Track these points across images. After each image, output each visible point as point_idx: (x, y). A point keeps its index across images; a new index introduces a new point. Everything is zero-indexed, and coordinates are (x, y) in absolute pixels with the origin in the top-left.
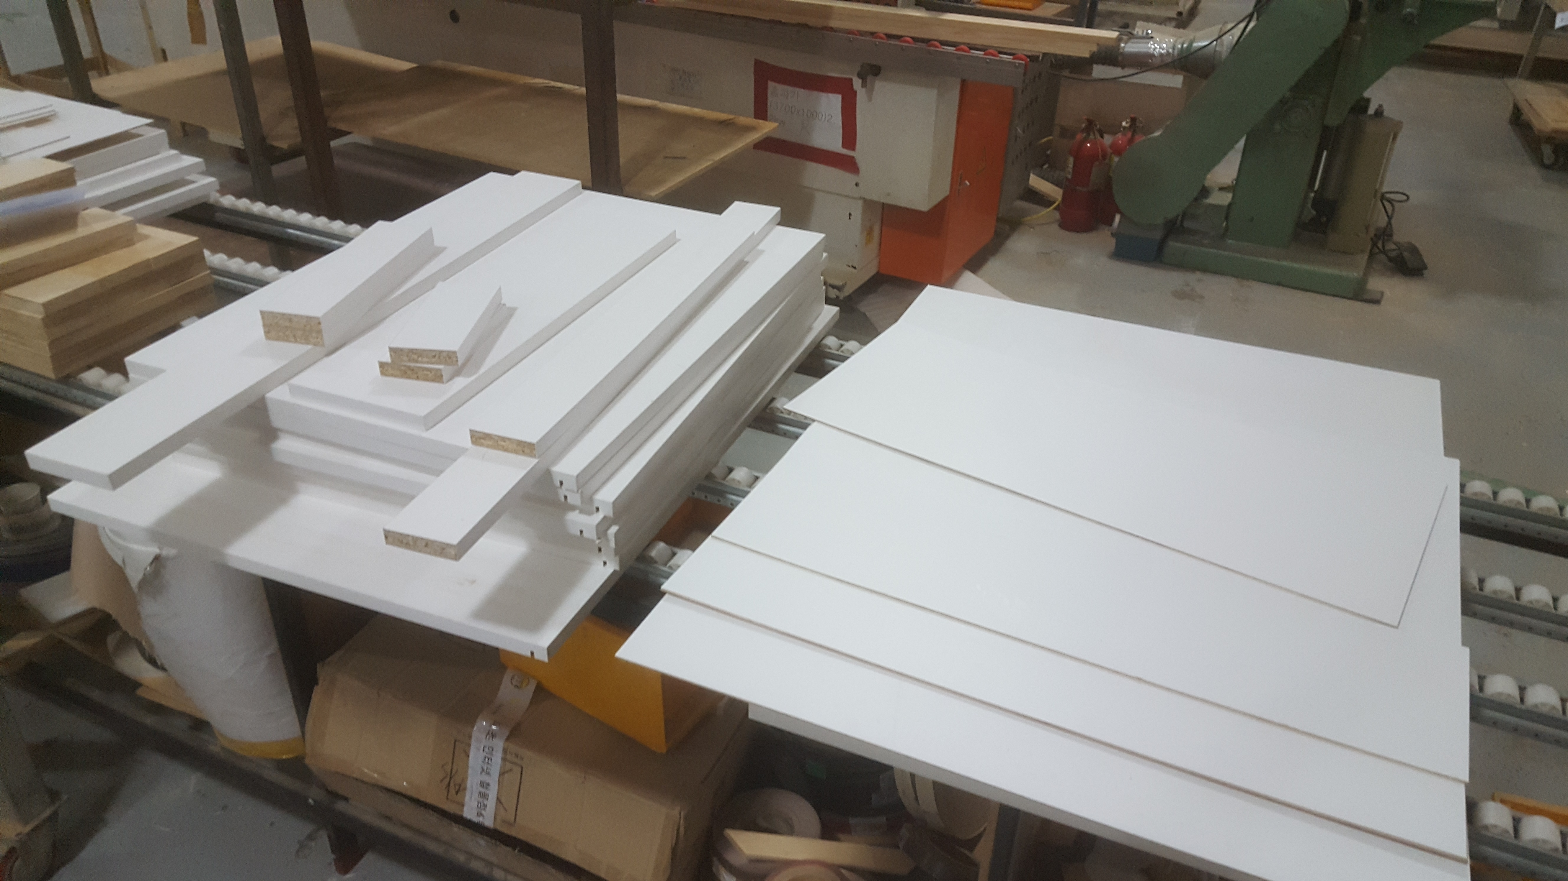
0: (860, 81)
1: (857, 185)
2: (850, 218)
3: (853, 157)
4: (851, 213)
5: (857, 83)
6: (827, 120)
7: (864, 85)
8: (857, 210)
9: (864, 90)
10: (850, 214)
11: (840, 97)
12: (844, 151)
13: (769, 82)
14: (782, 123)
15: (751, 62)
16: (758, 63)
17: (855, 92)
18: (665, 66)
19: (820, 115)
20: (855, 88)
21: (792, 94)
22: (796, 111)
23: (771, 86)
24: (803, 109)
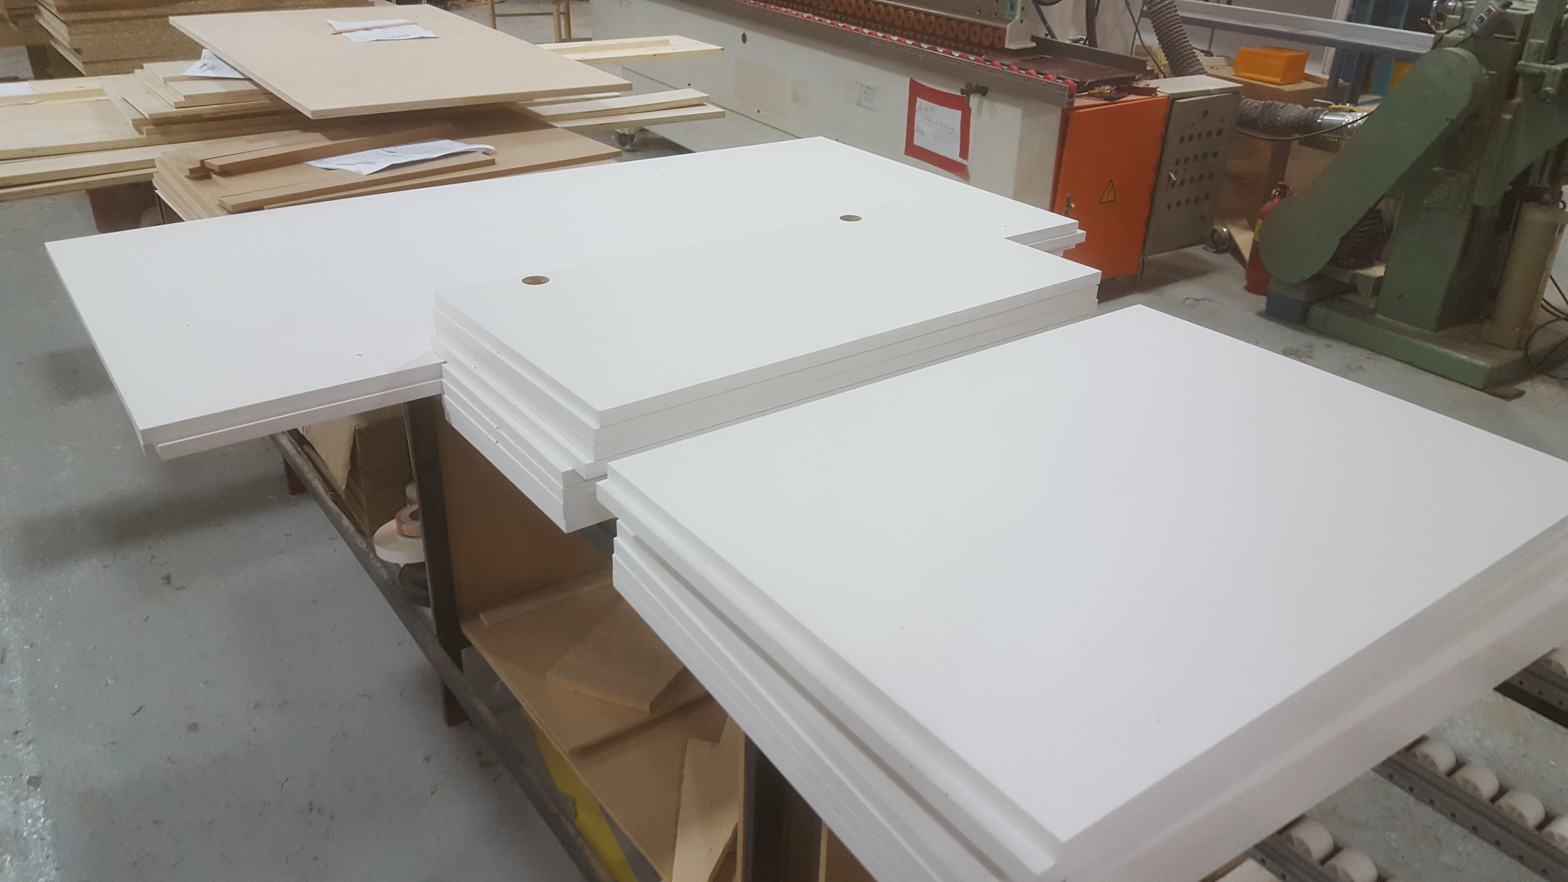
3: (966, 167)
5: (970, 100)
7: (975, 102)
9: (974, 106)
11: (960, 112)
12: (960, 160)
13: (918, 98)
14: (923, 133)
15: (909, 80)
16: (912, 81)
17: (970, 109)
18: (856, 82)
19: (947, 127)
20: (970, 106)
21: (931, 109)
22: (932, 124)
23: (919, 102)
24: (937, 122)
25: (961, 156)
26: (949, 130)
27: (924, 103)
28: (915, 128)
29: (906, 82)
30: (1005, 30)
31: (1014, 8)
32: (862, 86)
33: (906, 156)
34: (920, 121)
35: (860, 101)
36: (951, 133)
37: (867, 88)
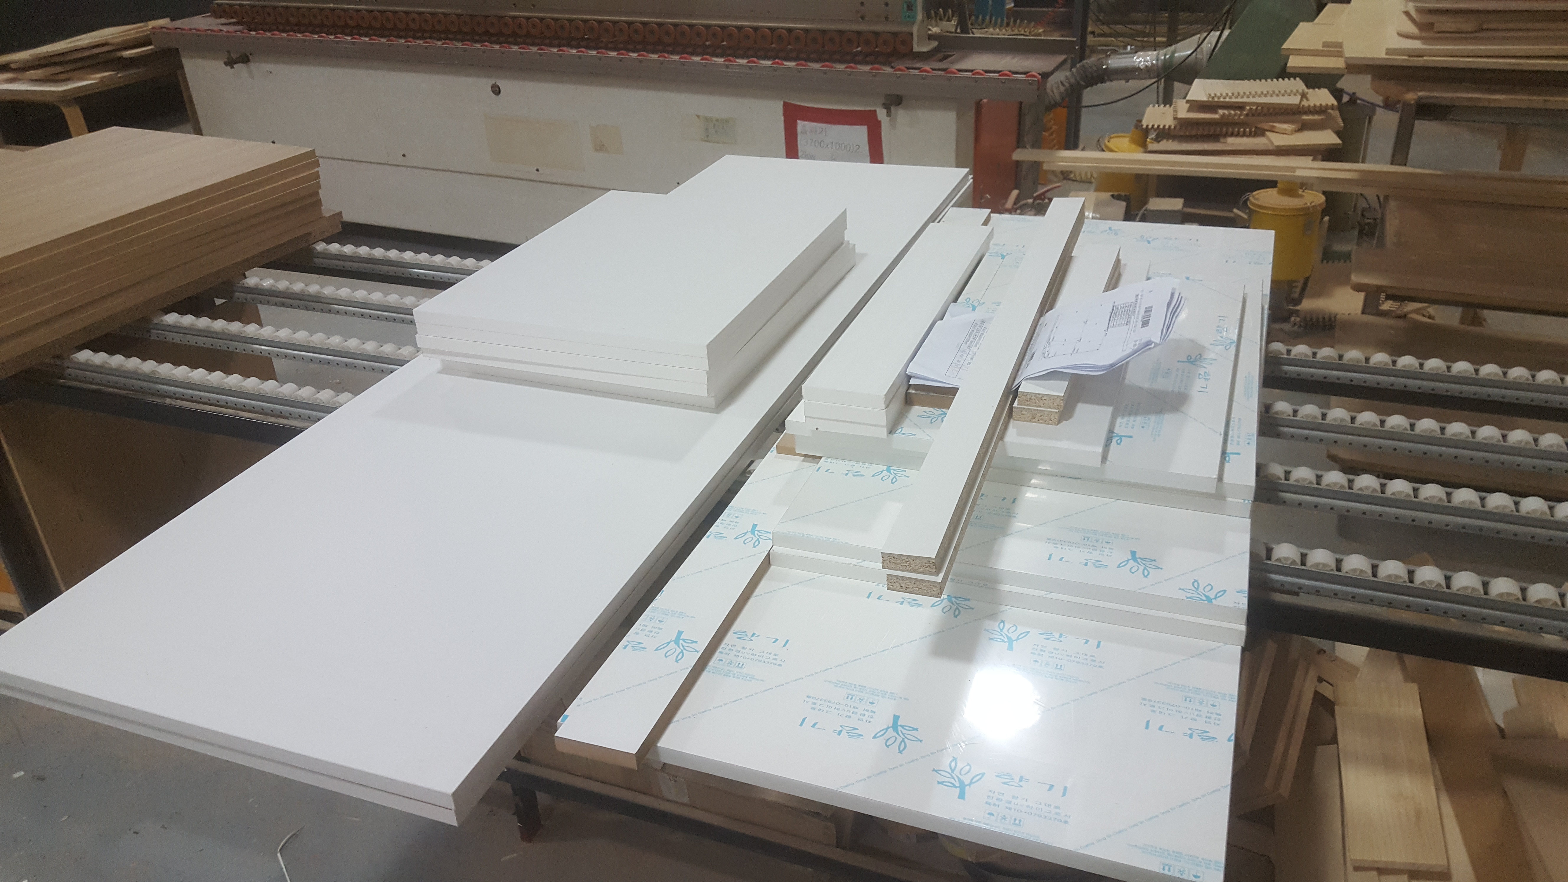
0: (885, 111)
5: (881, 114)
6: (854, 151)
7: (889, 114)
9: (888, 118)
11: (865, 128)
13: (798, 121)
15: (781, 104)
16: (785, 104)
17: (880, 122)
18: (698, 116)
19: (848, 146)
20: (879, 119)
21: (821, 130)
22: (825, 146)
23: (801, 125)
24: (832, 143)
26: (852, 148)
27: (809, 125)
28: (800, 153)
29: (779, 106)
30: (912, 34)
31: (913, 9)
32: (707, 119)
34: (805, 144)
35: (708, 136)
36: (855, 149)
37: (717, 120)
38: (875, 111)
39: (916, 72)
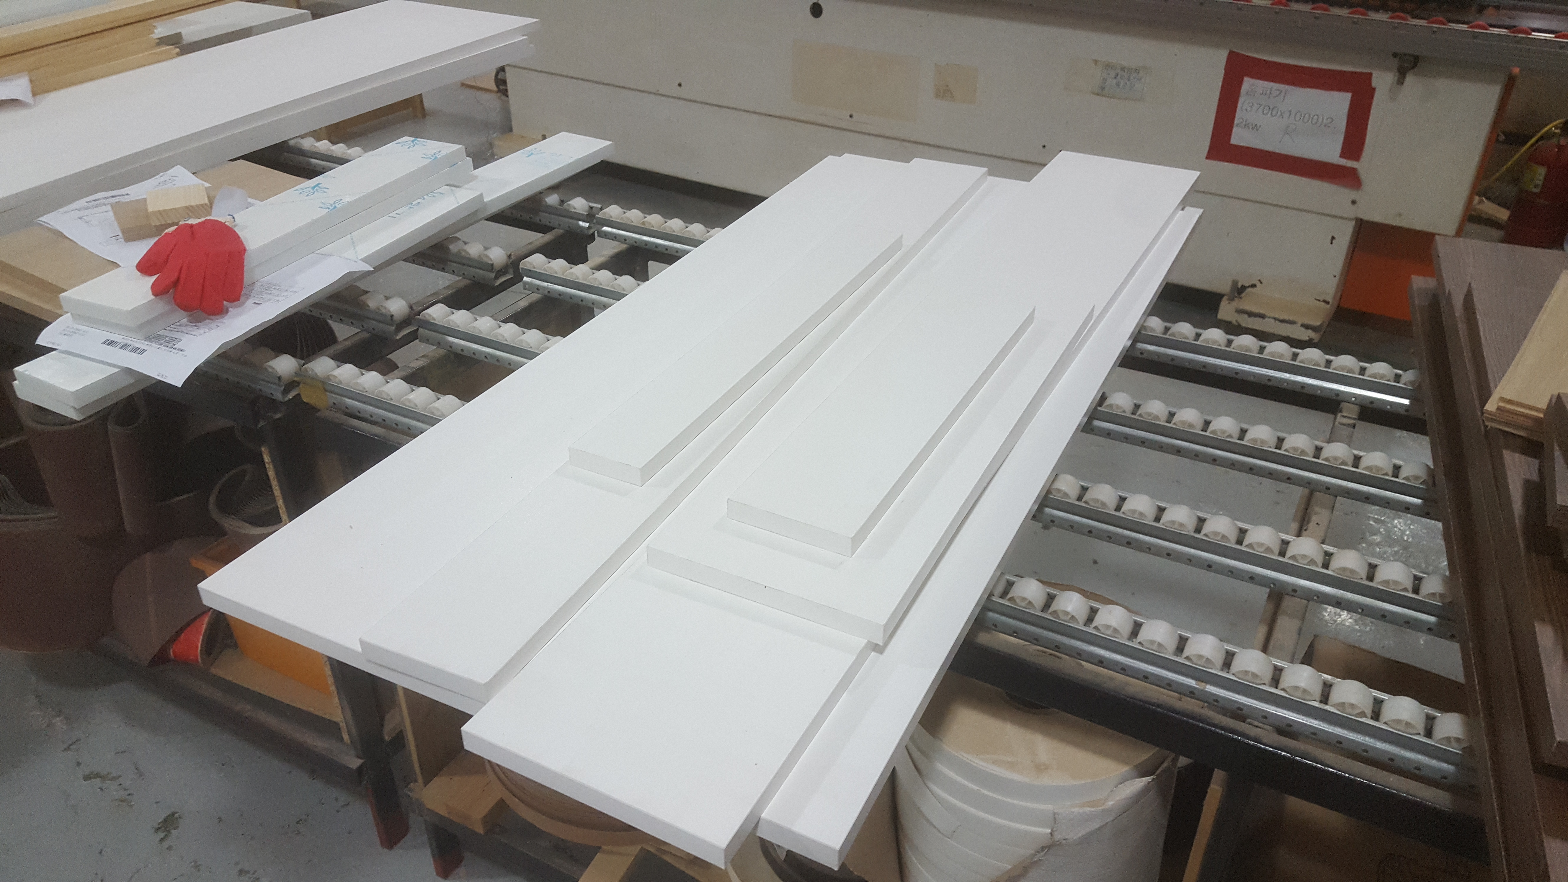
1: (1354, 202)
2: (1331, 243)
3: (1354, 171)
4: (1335, 236)
5: (1384, 79)
6: (1323, 126)
7: (1390, 80)
8: (1345, 234)
9: (1391, 86)
10: (1333, 238)
11: (1349, 96)
12: (1343, 162)
13: (1246, 79)
14: (1256, 128)
15: (1223, 55)
16: (1231, 55)
17: (1374, 89)
18: (1096, 62)
19: (1316, 117)
20: (1374, 85)
21: (1278, 92)
22: (1279, 113)
23: (1248, 83)
24: (1290, 111)
25: (1343, 155)
26: (1320, 121)
27: (1261, 85)
28: (1236, 121)
29: (1220, 57)
32: (1108, 66)
33: (1207, 160)
34: (1249, 110)
35: (1103, 89)
36: (1323, 124)
37: (1123, 69)
38: (1371, 74)
39: (1464, 27)
